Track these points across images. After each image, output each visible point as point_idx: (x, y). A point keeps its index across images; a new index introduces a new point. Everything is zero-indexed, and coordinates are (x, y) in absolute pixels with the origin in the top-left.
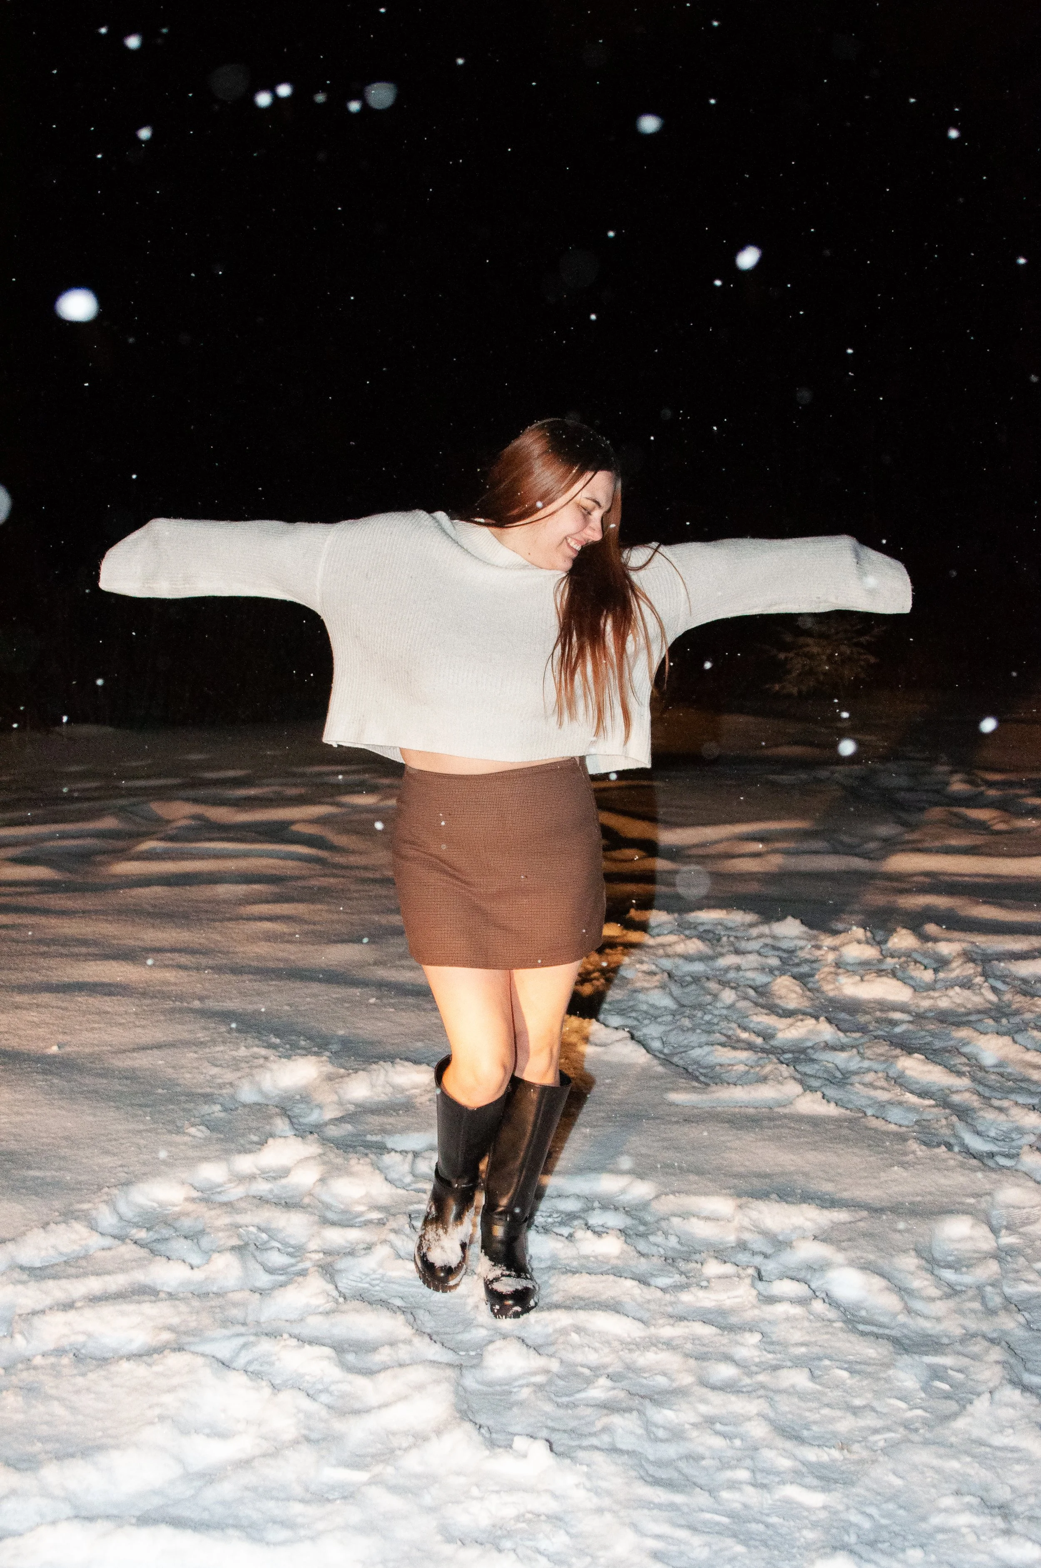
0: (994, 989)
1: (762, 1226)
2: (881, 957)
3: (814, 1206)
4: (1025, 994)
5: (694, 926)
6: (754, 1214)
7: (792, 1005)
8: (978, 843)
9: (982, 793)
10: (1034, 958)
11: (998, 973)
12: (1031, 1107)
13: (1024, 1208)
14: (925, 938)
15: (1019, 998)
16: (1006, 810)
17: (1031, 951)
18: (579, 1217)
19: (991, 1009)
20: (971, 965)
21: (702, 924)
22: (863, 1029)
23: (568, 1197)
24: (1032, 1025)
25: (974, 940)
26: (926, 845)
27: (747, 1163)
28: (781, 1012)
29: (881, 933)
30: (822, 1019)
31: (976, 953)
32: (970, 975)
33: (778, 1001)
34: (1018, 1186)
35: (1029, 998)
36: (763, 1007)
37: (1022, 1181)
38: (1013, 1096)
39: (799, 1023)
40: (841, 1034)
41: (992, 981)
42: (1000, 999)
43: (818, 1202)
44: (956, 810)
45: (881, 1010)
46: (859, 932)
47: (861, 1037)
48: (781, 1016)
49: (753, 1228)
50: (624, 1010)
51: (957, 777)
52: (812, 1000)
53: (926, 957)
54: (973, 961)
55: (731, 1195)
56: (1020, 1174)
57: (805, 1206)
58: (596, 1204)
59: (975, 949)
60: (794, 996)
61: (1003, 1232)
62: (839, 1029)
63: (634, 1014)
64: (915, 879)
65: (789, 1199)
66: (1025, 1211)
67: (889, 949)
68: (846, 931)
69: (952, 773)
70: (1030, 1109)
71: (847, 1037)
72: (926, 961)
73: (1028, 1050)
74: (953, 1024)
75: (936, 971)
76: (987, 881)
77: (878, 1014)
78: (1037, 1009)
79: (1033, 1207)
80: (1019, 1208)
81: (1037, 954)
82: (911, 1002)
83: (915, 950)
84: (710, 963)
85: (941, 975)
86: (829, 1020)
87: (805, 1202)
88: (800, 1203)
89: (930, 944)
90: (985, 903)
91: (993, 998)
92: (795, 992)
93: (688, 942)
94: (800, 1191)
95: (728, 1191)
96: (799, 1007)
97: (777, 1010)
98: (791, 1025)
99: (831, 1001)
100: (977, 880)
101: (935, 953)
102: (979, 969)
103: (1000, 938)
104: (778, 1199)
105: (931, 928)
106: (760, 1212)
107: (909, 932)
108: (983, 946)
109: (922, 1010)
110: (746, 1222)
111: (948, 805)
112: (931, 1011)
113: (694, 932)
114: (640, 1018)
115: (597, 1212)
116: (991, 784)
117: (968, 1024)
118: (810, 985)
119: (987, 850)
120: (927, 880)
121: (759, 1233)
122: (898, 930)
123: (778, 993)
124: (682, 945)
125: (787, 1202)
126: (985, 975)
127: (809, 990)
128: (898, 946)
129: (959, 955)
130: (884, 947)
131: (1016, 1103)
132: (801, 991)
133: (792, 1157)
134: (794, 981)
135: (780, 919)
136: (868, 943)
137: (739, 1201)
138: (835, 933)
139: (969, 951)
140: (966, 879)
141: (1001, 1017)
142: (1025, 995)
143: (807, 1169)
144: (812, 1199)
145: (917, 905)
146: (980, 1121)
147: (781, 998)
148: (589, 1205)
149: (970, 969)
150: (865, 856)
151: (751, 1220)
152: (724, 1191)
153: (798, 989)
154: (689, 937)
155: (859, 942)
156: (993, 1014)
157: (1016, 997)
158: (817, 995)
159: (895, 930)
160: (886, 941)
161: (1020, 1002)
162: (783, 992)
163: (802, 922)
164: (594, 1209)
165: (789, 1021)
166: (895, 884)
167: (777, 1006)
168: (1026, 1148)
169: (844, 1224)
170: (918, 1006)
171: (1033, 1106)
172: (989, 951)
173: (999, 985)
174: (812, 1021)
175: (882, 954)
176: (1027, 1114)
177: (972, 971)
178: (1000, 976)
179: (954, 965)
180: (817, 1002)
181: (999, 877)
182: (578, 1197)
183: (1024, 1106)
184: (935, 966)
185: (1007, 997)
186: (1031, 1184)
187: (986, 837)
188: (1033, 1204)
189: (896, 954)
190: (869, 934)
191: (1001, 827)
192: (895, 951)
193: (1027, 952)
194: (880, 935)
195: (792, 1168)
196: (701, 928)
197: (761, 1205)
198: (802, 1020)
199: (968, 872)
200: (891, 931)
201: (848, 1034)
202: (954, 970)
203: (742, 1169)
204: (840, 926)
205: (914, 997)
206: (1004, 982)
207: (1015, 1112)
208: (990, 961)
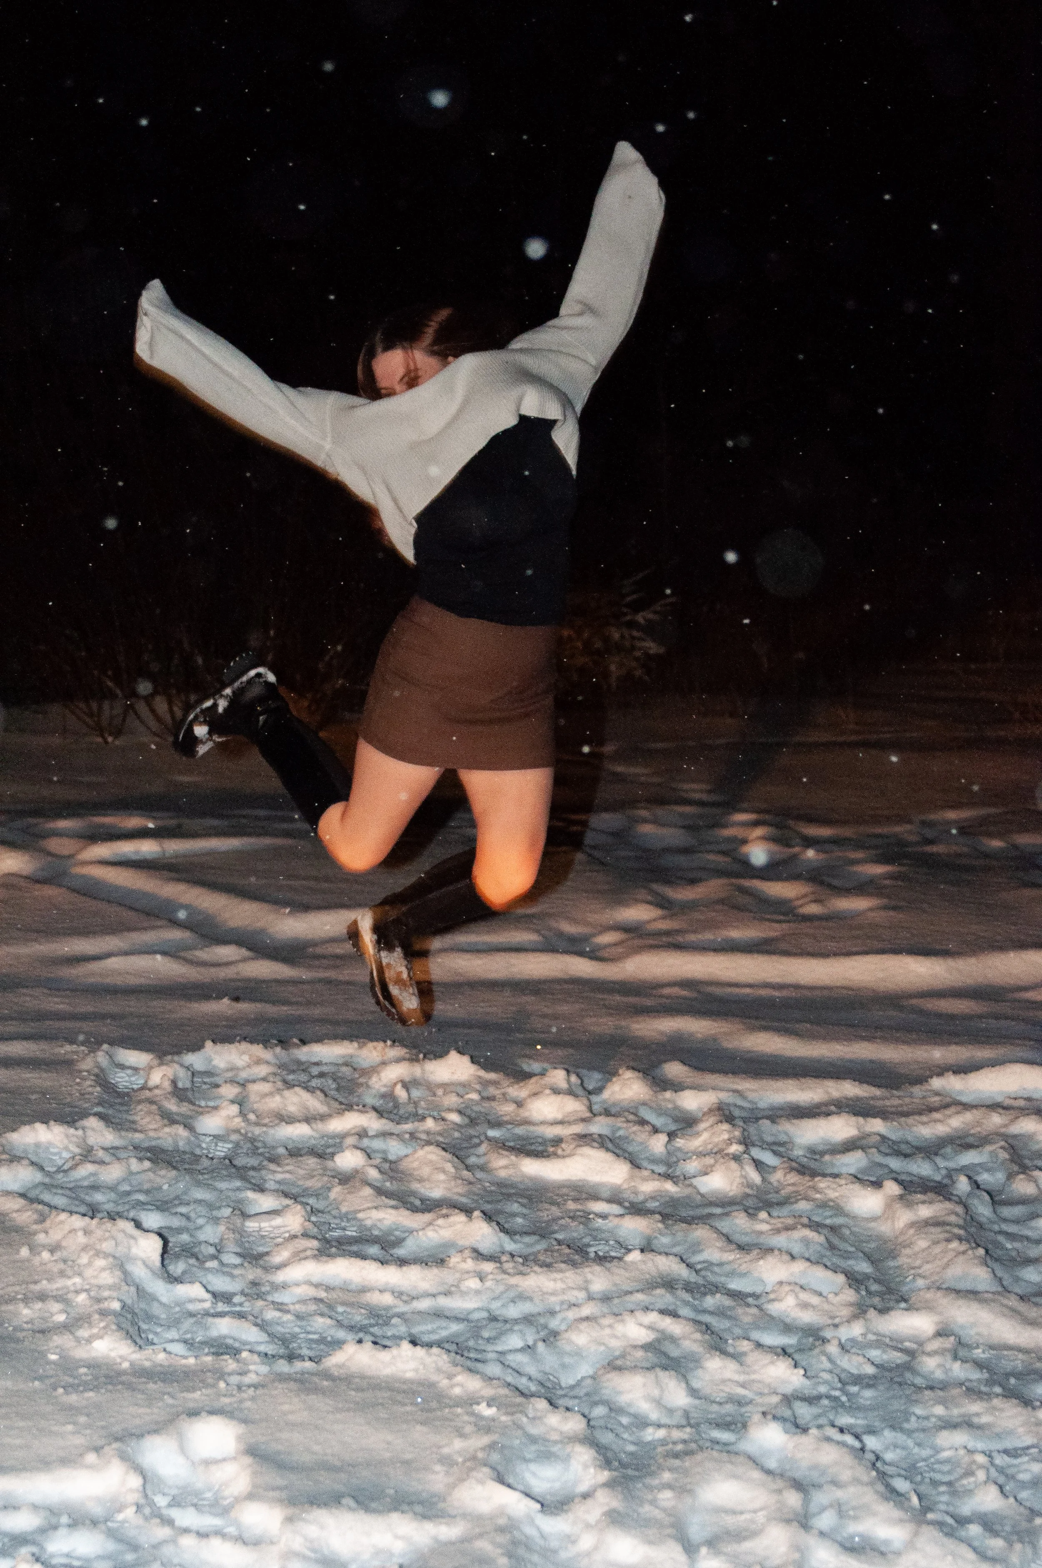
0: (758, 1164)
1: (326, 1552)
2: (588, 1114)
3: (410, 1515)
4: (802, 1170)
5: (302, 1067)
6: (312, 1530)
7: (436, 1193)
8: (773, 934)
9: (794, 857)
10: (828, 1114)
11: (769, 1139)
12: (779, 1350)
13: (742, 1513)
14: (662, 1084)
15: (793, 1178)
16: (822, 883)
17: (826, 1104)
18: (34, 1543)
19: (748, 1195)
20: (726, 1126)
21: (317, 1064)
22: (541, 1231)
23: (16, 1508)
24: (805, 1221)
25: (739, 1088)
26: (692, 938)
27: (316, 1448)
28: (418, 1203)
29: (597, 1076)
30: (477, 1213)
31: (741, 1108)
32: (724, 1141)
33: (415, 1186)
34: (735, 1477)
35: (807, 1178)
36: (389, 1195)
37: (740, 1470)
38: (756, 1335)
39: (440, 1222)
40: (505, 1238)
41: (756, 1153)
42: (764, 1180)
43: (418, 1508)
44: (747, 883)
45: (576, 1200)
46: (558, 1077)
47: (537, 1242)
48: (414, 1210)
49: (309, 1553)
50: (166, 1202)
51: (759, 832)
52: (470, 1183)
53: (660, 1115)
54: (729, 1119)
55: (280, 1501)
56: (741, 1459)
57: (395, 1516)
58: (64, 1520)
59: (740, 1102)
60: (442, 1177)
61: (704, 1550)
62: (504, 1230)
63: (183, 1210)
64: (667, 991)
65: (373, 1505)
66: (743, 1517)
67: (604, 1102)
68: (543, 1074)
69: (756, 824)
70: (778, 1355)
71: (515, 1242)
72: (658, 1121)
73: (793, 1257)
74: (684, 1220)
75: (671, 1135)
76: (777, 994)
77: (571, 1205)
78: (818, 1196)
79: (755, 1511)
80: (734, 1512)
81: (833, 1108)
82: (625, 1186)
83: (644, 1104)
84: (320, 1126)
85: (679, 1142)
86: (488, 1217)
87: (396, 1509)
88: (390, 1511)
89: (668, 1094)
90: (766, 1029)
91: (755, 1177)
92: (444, 1171)
93: (287, 1093)
94: (392, 1492)
95: (276, 1494)
96: (449, 1195)
97: (412, 1199)
98: (430, 1224)
99: (501, 1184)
100: (763, 992)
101: (676, 1108)
102: (737, 1133)
103: (780, 1084)
104: (352, 1503)
105: (674, 1069)
106: (322, 1527)
107: (637, 1074)
108: (751, 1096)
109: (641, 1198)
110: (298, 1544)
111: (738, 875)
112: (653, 1198)
113: (303, 1077)
114: (193, 1215)
115: (62, 1531)
116: (810, 843)
117: (704, 1219)
118: (472, 1160)
119: (783, 946)
120: (684, 993)
121: (317, 1561)
122: (621, 1071)
123: (416, 1173)
124: (278, 1098)
125: (367, 1510)
126: (746, 1142)
127: (468, 1168)
128: (619, 1097)
129: (711, 1110)
130: (594, 1098)
131: (759, 1345)
132: (453, 1170)
133: (390, 1438)
134: (444, 1153)
135: (439, 1055)
136: (571, 1093)
137: (290, 1511)
138: (523, 1076)
139: (729, 1105)
140: (748, 991)
141: (759, 1209)
142: (803, 1174)
143: (408, 1456)
144: (410, 1503)
145: (662, 1033)
146: (699, 1372)
147: (421, 1180)
148: (54, 1521)
149: (724, 1132)
150: (594, 955)
151: (306, 1539)
152: (271, 1494)
153: (449, 1167)
154: (289, 1085)
155: (556, 1091)
156: (750, 1203)
157: (788, 1177)
158: (480, 1175)
159: (614, 1073)
160: (599, 1090)
161: (793, 1184)
162: (426, 1171)
163: (473, 1060)
164: (55, 1528)
165: (428, 1217)
166: (632, 1000)
167: (414, 1194)
168: (757, 1417)
169: (452, 1543)
170: (636, 1193)
171: (784, 1350)
172: (762, 1105)
173: (768, 1158)
174: (461, 1218)
175: (591, 1111)
176: (772, 1363)
177: (726, 1136)
178: (775, 1143)
179: (702, 1126)
180: (476, 1189)
181: (797, 987)
182: (35, 1507)
183: (771, 1349)
184: (673, 1127)
185: (777, 1177)
186: (756, 1474)
187: (784, 926)
188: (757, 1504)
189: (613, 1111)
190: (574, 1079)
191: (813, 909)
192: (614, 1104)
193: (818, 1106)
194: (593, 1079)
195: (387, 1455)
196: (315, 1071)
197: (322, 1515)
198: (446, 1216)
199: (751, 981)
200: (611, 1074)
201: (517, 1237)
202: (698, 1134)
203: (306, 1458)
204: (536, 1067)
205: (632, 1178)
206: (775, 1153)
207: (756, 1358)
208: (757, 1119)
